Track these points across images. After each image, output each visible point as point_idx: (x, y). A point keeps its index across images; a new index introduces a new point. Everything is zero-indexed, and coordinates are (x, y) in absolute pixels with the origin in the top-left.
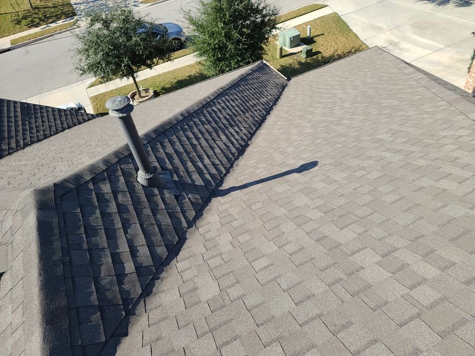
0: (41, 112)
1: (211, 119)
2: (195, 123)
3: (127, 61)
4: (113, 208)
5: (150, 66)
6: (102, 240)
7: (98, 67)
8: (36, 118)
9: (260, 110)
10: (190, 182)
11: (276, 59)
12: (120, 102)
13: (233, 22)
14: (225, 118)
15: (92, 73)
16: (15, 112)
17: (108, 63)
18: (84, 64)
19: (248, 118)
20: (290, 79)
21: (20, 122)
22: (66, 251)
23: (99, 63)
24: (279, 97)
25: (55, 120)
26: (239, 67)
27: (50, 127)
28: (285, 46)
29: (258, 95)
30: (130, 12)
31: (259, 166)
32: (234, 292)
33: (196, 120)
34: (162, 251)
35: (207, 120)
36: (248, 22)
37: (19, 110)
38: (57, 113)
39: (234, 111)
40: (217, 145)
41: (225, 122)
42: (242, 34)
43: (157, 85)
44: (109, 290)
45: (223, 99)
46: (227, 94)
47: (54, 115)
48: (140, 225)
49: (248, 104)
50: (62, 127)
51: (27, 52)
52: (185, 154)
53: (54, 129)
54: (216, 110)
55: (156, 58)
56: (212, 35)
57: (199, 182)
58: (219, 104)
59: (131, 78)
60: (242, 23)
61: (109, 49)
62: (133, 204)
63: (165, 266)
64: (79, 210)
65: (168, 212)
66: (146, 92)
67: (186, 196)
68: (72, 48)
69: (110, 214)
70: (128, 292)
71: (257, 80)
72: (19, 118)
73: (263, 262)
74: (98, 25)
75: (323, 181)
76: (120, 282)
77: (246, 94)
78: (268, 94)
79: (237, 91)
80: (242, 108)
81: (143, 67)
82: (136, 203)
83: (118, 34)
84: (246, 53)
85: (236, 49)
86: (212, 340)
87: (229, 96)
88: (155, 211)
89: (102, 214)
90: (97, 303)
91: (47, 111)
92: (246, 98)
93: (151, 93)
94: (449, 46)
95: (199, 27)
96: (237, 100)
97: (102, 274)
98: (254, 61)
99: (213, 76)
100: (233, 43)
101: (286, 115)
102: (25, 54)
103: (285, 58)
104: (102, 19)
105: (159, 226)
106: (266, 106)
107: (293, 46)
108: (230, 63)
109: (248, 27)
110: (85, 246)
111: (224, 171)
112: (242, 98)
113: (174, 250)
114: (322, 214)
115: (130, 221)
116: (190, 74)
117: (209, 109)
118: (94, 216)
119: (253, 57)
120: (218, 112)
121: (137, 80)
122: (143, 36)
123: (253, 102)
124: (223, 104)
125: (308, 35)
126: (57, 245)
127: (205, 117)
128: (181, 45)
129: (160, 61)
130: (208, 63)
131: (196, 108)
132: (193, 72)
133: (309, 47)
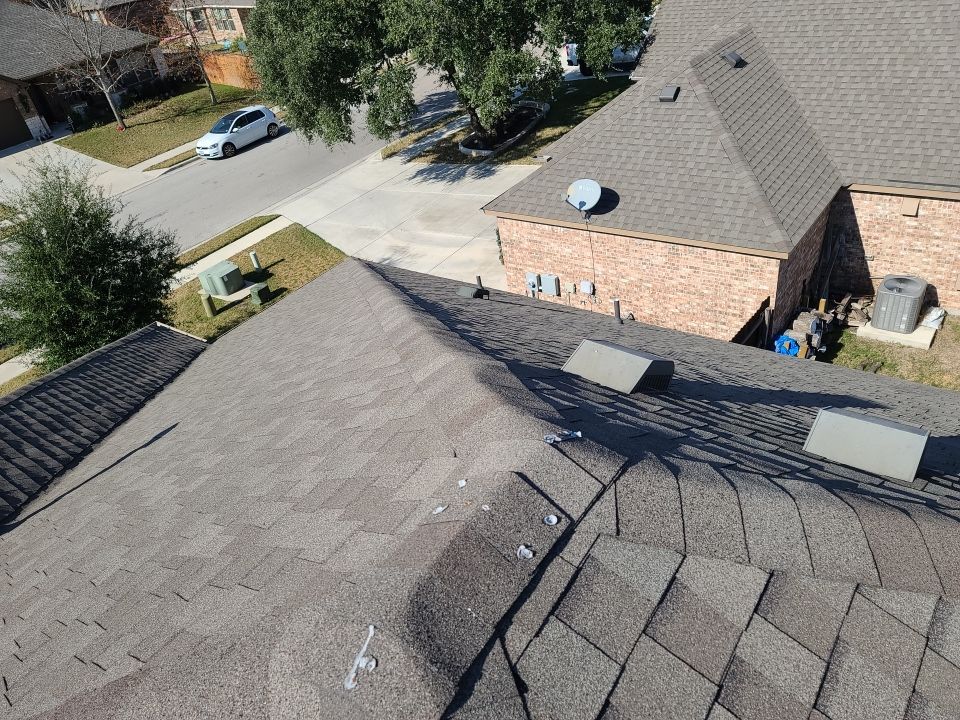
1: (5, 431)
9: (130, 396)
11: (207, 319)
14: (42, 422)
19: (99, 413)
20: (216, 340)
24: (182, 370)
28: (217, 294)
29: (133, 375)
40: (15, 464)
41: (41, 428)
45: (43, 394)
46: (53, 387)
49: (103, 393)
54: (22, 414)
56: (39, 305)
58: (31, 403)
71: (134, 353)
78: (155, 369)
79: (80, 377)
80: (87, 400)
85: (101, 318)
87: (56, 388)
92: (102, 385)
94: (479, 235)
96: (76, 390)
100: (89, 309)
103: (224, 314)
106: (148, 388)
107: (231, 290)
111: (24, 498)
112: (92, 387)
120: (26, 417)
123: (118, 386)
124: (40, 403)
133: (262, 285)
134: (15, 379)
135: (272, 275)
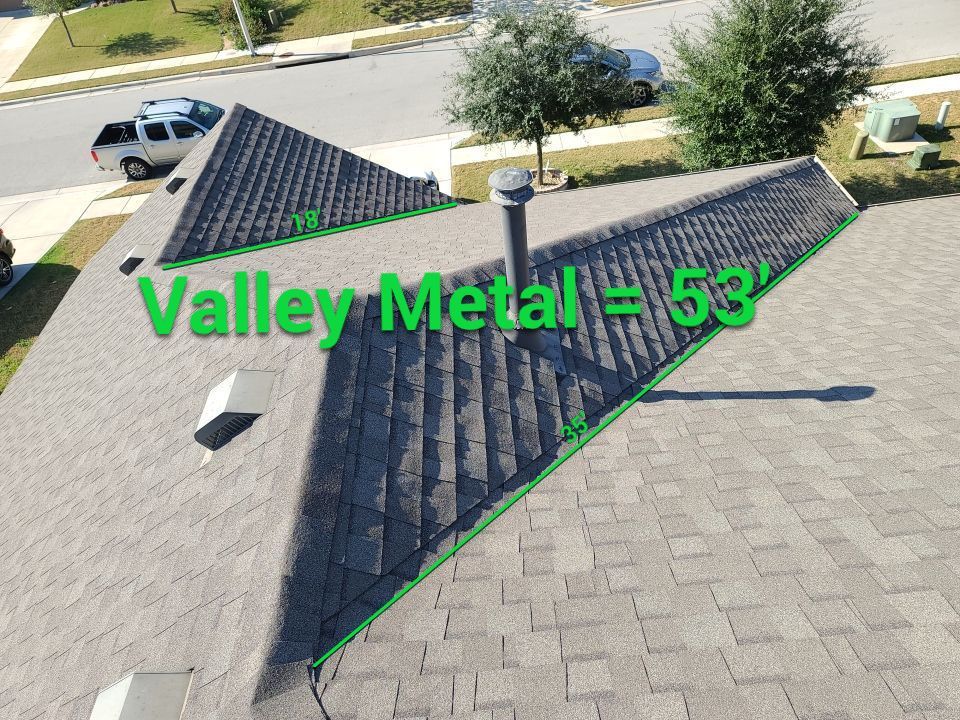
0: (370, 175)
1: (666, 251)
2: (633, 251)
3: (537, 111)
4: (447, 363)
5: (575, 128)
6: (416, 410)
7: (484, 113)
8: (360, 182)
9: (774, 256)
10: (591, 358)
11: (847, 159)
12: (515, 178)
13: (773, 66)
14: (696, 255)
15: (470, 123)
16: (332, 165)
17: (502, 110)
18: (460, 105)
19: (743, 266)
20: (866, 208)
21: (334, 185)
22: (360, 408)
23: (486, 107)
24: (827, 240)
25: (388, 193)
26: (757, 160)
27: (377, 203)
28: (875, 136)
29: (780, 225)
30: (570, 19)
31: (738, 365)
32: (621, 578)
33: (637, 246)
34: (508, 463)
35: (658, 251)
36: (805, 71)
37: (337, 163)
38: (393, 182)
39: (718, 245)
40: (664, 303)
41: (693, 262)
42: (782, 93)
43: (578, 167)
44: (406, 496)
45: (704, 217)
46: (713, 211)
47: (388, 184)
48: (484, 406)
49: (752, 239)
50: (396, 209)
51: (374, 66)
52: (596, 304)
53: (381, 207)
54: (683, 235)
55: (591, 114)
56: (718, 86)
57: (608, 362)
58: (692, 225)
59: (534, 144)
60: (791, 71)
61: (512, 83)
62: (482, 367)
63: (507, 491)
64: (394, 350)
65: (536, 401)
66: (554, 177)
67: (577, 381)
68: (449, 72)
69: (440, 372)
70: (434, 511)
71: (787, 193)
72: (334, 179)
73: (694, 545)
74: (506, 37)
75: (873, 430)
76: (426, 491)
77: (754, 218)
78: (804, 229)
79: (737, 208)
80: (737, 244)
81: (562, 127)
82: (487, 365)
83: (536, 59)
84: (780, 134)
85: (759, 123)
86: (557, 643)
87: (716, 214)
88: (514, 390)
89: (428, 367)
90: (383, 510)
91: (380, 175)
92: (752, 227)
93: (563, 179)
95: (697, 67)
96: (731, 225)
97: (402, 467)
98: (793, 155)
99: (696, 170)
100: (758, 110)
101: (831, 280)
102: (371, 69)
103: (868, 162)
104: (517, 27)
105: (515, 419)
106: (791, 252)
107: (894, 137)
108: (738, 150)
109: (801, 80)
110: (389, 412)
111: (663, 357)
113: (531, 469)
114: (850, 495)
115: (468, 394)
116: (648, 157)
117: (669, 231)
118: (414, 367)
119: (794, 147)
120: (685, 241)
121: (544, 149)
122: (581, 69)
123: (765, 236)
124: (699, 228)
125: (939, 120)
126: (349, 394)
127: (656, 243)
128: (648, 98)
129: (599, 121)
130: (692, 143)
131: (644, 224)
132: (656, 155)
133: (932, 148)
134: (648, 140)
135: (951, 138)
